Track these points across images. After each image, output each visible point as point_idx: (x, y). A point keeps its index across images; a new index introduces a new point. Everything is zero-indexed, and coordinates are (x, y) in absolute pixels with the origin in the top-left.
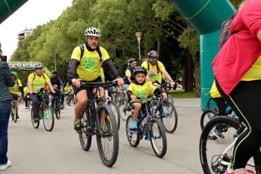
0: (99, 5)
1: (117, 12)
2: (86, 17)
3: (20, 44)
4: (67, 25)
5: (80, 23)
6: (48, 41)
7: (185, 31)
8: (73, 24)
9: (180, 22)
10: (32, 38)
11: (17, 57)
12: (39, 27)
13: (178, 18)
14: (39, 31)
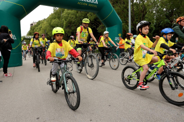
0: (65, 13)
1: (72, 16)
2: (59, 18)
3: (31, 28)
4: (51, 21)
5: (57, 20)
6: (43, 27)
7: (100, 26)
8: (53, 21)
9: (98, 22)
10: (36, 26)
11: (30, 34)
12: (39, 21)
13: (98, 20)
14: (39, 23)
